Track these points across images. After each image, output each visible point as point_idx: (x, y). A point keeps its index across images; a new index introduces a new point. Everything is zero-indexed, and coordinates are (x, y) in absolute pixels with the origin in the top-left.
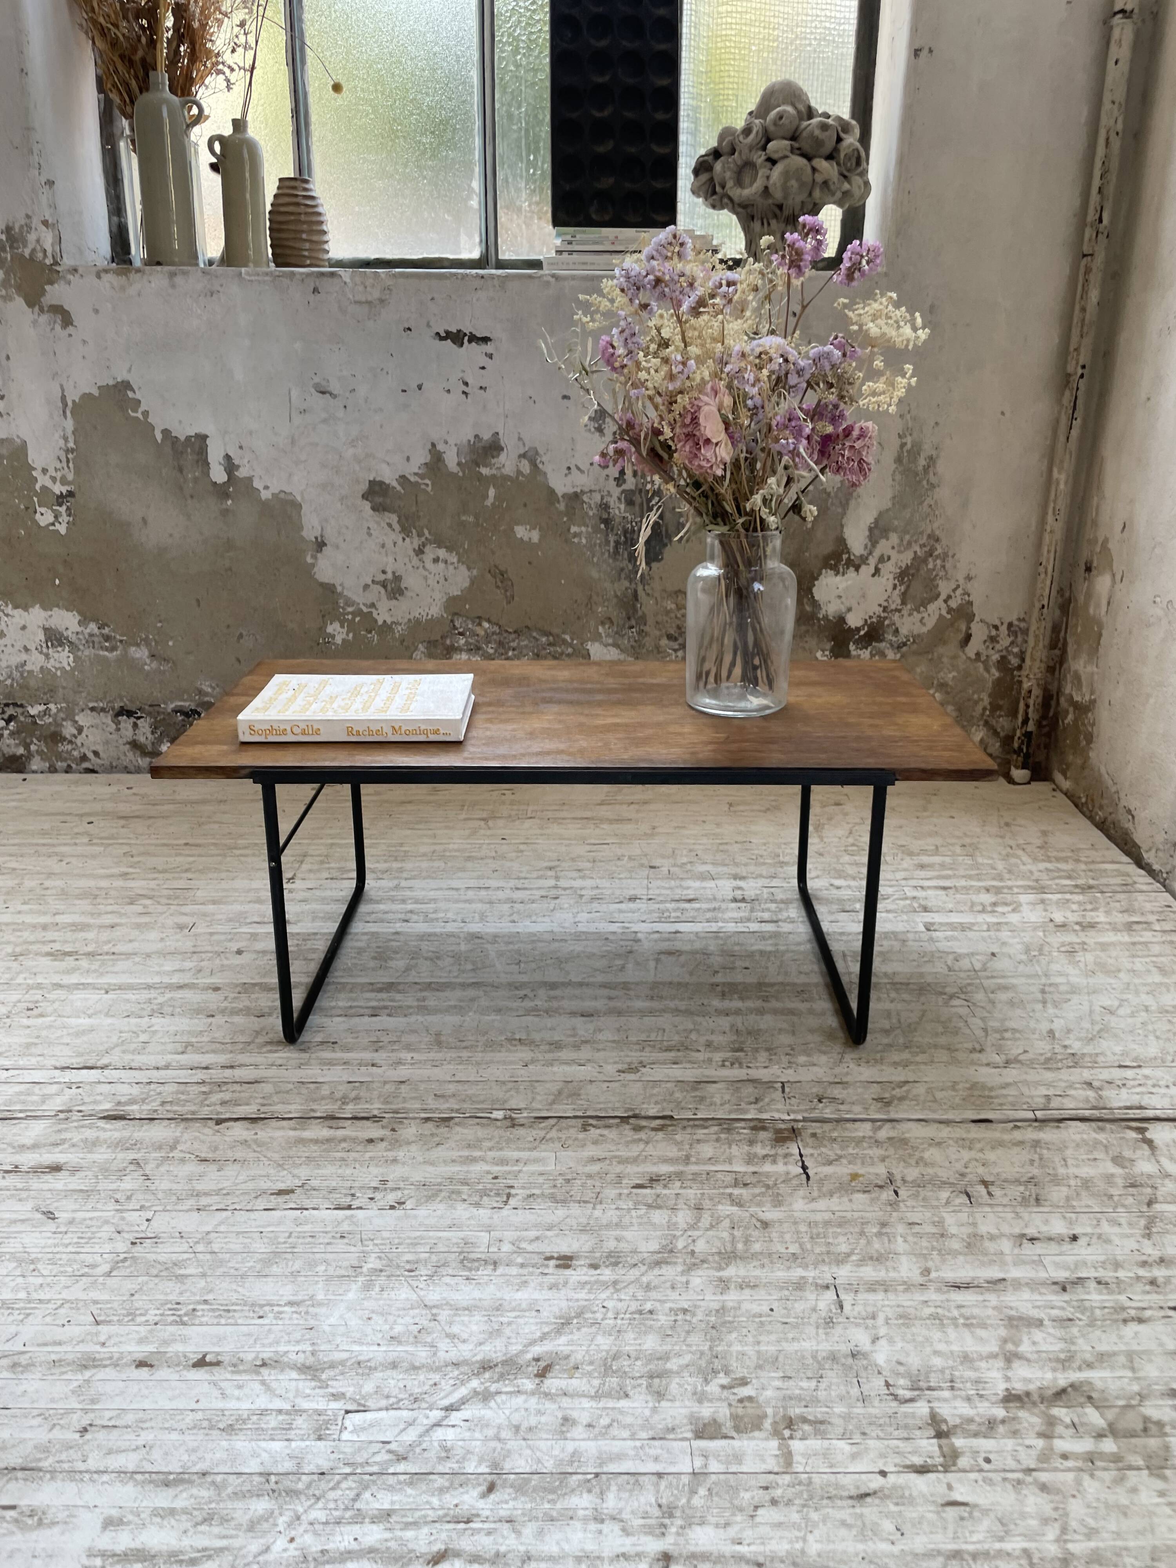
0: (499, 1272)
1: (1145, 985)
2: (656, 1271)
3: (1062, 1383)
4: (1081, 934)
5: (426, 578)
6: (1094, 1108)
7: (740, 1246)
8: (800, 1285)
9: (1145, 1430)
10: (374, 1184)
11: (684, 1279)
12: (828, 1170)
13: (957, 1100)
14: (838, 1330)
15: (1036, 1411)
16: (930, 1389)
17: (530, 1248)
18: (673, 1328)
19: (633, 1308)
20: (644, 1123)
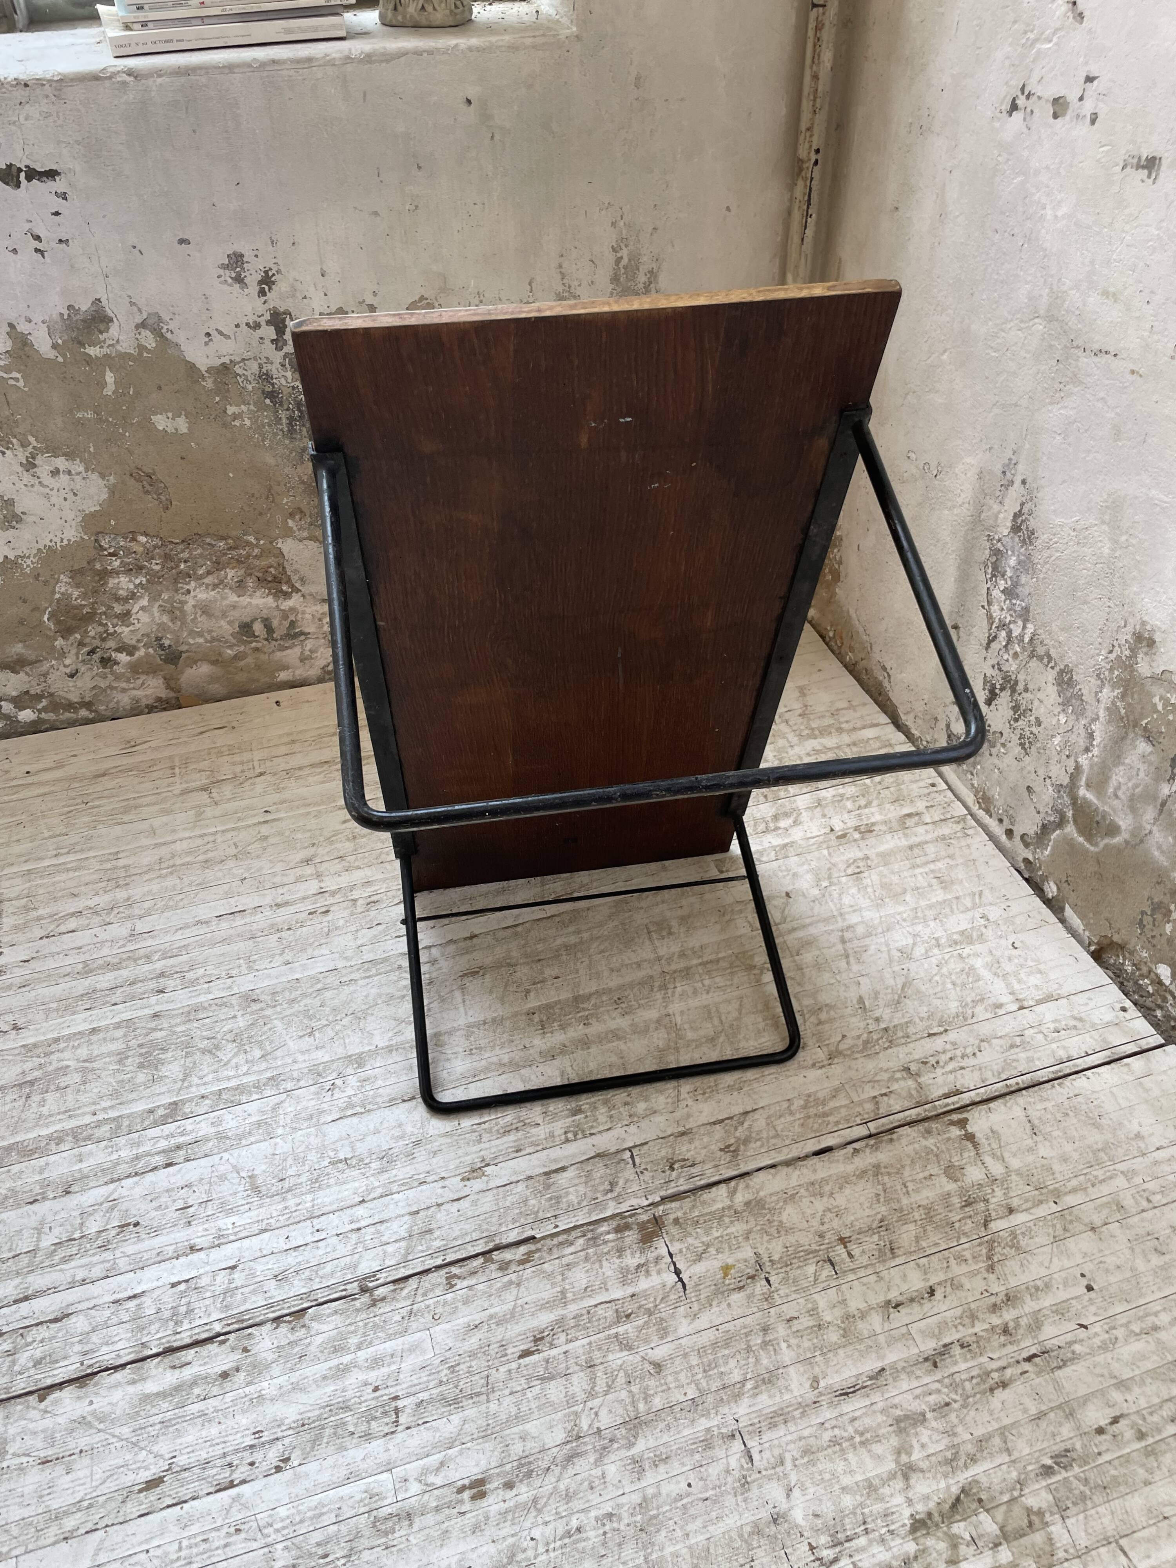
0: (416, 1527)
1: (930, 907)
2: (571, 1471)
3: (955, 1490)
4: (862, 843)
5: (47, 497)
6: (919, 1105)
7: (641, 1406)
8: (707, 1444)
9: (1031, 1524)
10: (249, 1441)
11: (598, 1472)
12: (699, 1268)
13: (797, 1129)
14: (755, 1492)
15: (940, 1534)
16: (849, 1540)
17: (438, 1481)
18: (604, 1544)
19: (560, 1531)
20: (508, 1255)
